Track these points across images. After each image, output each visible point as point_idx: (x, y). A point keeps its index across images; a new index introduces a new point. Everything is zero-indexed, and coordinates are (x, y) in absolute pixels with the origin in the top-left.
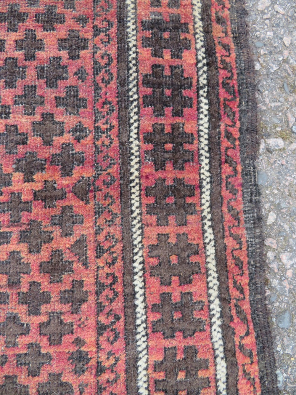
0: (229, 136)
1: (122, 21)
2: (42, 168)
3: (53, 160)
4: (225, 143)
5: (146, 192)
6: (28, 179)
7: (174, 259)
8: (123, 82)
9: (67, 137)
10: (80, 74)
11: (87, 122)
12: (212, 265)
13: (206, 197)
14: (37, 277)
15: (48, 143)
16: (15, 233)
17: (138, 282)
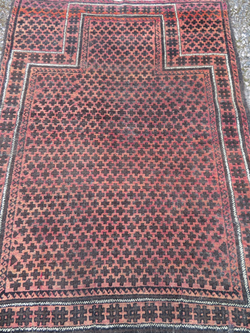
0: (245, 129)
1: (215, 103)
2: (199, 137)
3: (202, 135)
4: (245, 131)
5: (226, 143)
6: (197, 139)
7: (235, 159)
8: (217, 117)
9: (205, 130)
10: (206, 115)
11: (209, 126)
12: (245, 161)
13: (241, 144)
14: (201, 162)
15: (200, 131)
16: (195, 152)
17: (227, 164)
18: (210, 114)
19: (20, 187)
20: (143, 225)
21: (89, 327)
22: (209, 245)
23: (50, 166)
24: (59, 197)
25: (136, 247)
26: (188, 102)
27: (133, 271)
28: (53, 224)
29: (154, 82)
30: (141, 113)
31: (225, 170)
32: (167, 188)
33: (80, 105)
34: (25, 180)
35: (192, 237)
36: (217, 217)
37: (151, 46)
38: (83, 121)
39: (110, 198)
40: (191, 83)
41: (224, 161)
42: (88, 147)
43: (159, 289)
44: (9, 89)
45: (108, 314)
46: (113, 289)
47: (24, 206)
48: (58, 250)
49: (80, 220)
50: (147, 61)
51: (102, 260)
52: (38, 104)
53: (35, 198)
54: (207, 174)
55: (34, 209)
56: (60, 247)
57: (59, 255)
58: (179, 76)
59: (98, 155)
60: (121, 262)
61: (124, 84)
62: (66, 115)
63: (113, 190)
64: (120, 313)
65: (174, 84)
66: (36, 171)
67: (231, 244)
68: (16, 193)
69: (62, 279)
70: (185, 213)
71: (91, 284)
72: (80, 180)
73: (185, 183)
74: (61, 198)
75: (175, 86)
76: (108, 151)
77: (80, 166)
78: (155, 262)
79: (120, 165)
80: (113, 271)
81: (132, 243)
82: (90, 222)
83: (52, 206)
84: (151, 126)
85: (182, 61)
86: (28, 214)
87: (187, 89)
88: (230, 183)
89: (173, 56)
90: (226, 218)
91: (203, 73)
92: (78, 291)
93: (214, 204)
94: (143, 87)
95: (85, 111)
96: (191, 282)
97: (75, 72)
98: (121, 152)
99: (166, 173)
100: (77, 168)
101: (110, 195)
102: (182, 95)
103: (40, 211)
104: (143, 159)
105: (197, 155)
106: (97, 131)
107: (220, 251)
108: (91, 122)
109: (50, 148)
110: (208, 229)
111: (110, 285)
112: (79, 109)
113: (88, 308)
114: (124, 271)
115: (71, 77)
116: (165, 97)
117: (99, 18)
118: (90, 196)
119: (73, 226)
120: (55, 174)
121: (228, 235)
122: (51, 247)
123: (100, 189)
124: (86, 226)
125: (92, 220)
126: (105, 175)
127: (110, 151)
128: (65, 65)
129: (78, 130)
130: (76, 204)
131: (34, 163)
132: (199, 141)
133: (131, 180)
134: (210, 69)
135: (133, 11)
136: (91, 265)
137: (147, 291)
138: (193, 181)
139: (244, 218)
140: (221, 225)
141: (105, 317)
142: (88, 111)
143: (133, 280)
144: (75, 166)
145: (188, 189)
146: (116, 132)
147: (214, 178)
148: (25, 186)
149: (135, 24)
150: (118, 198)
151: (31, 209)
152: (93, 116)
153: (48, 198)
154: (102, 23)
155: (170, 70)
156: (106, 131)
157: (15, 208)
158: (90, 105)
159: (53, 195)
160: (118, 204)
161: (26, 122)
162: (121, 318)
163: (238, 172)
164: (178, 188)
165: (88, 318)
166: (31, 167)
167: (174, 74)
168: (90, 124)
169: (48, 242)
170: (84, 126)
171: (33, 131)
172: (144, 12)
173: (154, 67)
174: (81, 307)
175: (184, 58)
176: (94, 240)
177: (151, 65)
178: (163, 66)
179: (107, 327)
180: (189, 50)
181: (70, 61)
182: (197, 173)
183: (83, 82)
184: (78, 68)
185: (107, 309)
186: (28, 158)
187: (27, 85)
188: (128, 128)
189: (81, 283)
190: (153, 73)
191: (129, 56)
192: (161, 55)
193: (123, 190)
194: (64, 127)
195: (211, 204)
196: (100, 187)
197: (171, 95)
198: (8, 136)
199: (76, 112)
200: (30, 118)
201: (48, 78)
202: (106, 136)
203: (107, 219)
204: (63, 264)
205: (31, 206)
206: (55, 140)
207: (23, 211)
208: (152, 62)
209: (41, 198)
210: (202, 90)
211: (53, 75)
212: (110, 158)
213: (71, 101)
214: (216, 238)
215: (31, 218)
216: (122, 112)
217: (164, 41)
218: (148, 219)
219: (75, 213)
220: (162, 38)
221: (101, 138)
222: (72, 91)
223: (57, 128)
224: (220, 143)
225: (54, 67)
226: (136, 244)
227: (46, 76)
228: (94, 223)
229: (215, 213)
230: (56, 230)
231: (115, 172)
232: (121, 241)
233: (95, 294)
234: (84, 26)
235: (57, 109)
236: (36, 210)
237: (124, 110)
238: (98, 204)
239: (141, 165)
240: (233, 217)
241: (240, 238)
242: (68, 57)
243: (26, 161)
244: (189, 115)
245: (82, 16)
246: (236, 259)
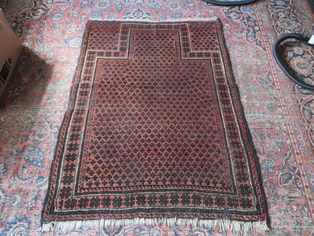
0: (233, 93)
1: (213, 79)
3: (206, 97)
5: (221, 101)
7: (227, 110)
8: (215, 87)
9: (207, 94)
10: (208, 86)
11: (210, 92)
12: (234, 111)
13: (231, 102)
14: (206, 112)
17: (222, 113)
18: (211, 85)
19: (93, 128)
20: (169, 148)
21: (136, 208)
22: (212, 160)
23: (111, 115)
24: (117, 133)
25: (166, 161)
26: (197, 78)
27: (164, 175)
28: (113, 149)
29: (175, 66)
30: (167, 84)
31: (221, 117)
32: (185, 127)
33: (129, 80)
34: (95, 124)
35: (201, 155)
36: (216, 144)
37: (173, 46)
38: (131, 89)
39: (149, 133)
40: (198, 67)
41: (220, 112)
42: (135, 104)
43: (180, 186)
44: (85, 72)
45: (148, 200)
46: (151, 186)
47: (95, 138)
48: (116, 163)
49: (130, 146)
50: (171, 54)
51: (144, 169)
52: (103, 80)
53: (101, 133)
54: (210, 119)
55: (101, 140)
56: (117, 161)
57: (117, 166)
58: (191, 63)
59: (141, 109)
60: (156, 170)
61: (156, 68)
62: (121, 86)
63: (150, 128)
64: (156, 200)
65: (188, 67)
66: (102, 118)
67: (225, 160)
68: (90, 131)
69: (119, 180)
70: (197, 142)
71: (137, 183)
72: (130, 123)
73: (196, 125)
74: (118, 133)
75: (189, 69)
76: (147, 106)
77: (130, 115)
78: (178, 170)
79: (155, 114)
80: (151, 175)
81: (163, 159)
82: (136, 147)
83: (112, 138)
84: (174, 92)
85: (193, 55)
86: (98, 143)
87: (196, 71)
88: (224, 125)
89: (187, 52)
90: (222, 145)
91: (206, 62)
92: (129, 187)
93: (215, 137)
94: (168, 69)
95: (132, 84)
96: (201, 182)
97: (126, 62)
98: (155, 107)
99: (184, 119)
100: (128, 116)
101: (149, 131)
102: (193, 74)
103: (105, 140)
104: (169, 110)
105: (203, 108)
106: (140, 95)
107: (218, 164)
108: (136, 90)
109: (111, 104)
110: (211, 151)
111: (150, 183)
112: (129, 83)
113: (136, 197)
114: (158, 175)
115: (123, 64)
116: (183, 75)
117: (141, 31)
118: (136, 132)
119: (126, 150)
120: (114, 120)
121: (223, 154)
122: (112, 162)
123: (142, 128)
124: (134, 149)
125: (138, 146)
126: (146, 120)
127: (149, 106)
128: (119, 58)
129: (128, 95)
130: (128, 137)
131: (101, 113)
132: (204, 100)
133: (162, 123)
134: (210, 60)
135: (161, 28)
136: (137, 172)
137: (172, 187)
138: (201, 123)
139: (234, 145)
140: (219, 149)
141: (147, 202)
142: (134, 84)
143: (164, 181)
144: (127, 115)
145: (198, 128)
146: (152, 95)
147: (214, 121)
148: (95, 126)
149: (163, 35)
150: (154, 133)
151: (99, 140)
152: (137, 86)
153: (110, 133)
154: (142, 34)
155: (185, 60)
156: (146, 95)
157: (89, 139)
158: (135, 80)
159: (113, 132)
160: (154, 136)
161: (96, 91)
162: (156, 203)
163: (229, 118)
164: (191, 128)
165: (136, 203)
166: (99, 116)
167: (187, 62)
168: (136, 91)
169: (110, 159)
170: (132, 92)
171: (100, 95)
172: (168, 28)
173: (175, 58)
174: (131, 196)
175: (194, 53)
176: (139, 157)
177: (174, 57)
178: (181, 58)
179: (147, 208)
180: (196, 49)
181: (123, 56)
182: (203, 119)
183: (131, 67)
184: (128, 59)
185: (148, 197)
186: (97, 111)
187: (96, 69)
188: (159, 93)
189: (131, 182)
190: (175, 61)
191: (159, 52)
192: (179, 51)
193: (157, 128)
194: (119, 93)
195: (213, 137)
196: (143, 127)
197: (187, 74)
198: (85, 99)
199: (127, 84)
200: (98, 88)
201: (109, 65)
202: (146, 97)
203: (147, 145)
204: (120, 172)
205: (100, 138)
206: (114, 100)
207: (94, 141)
208: (174, 55)
209: (106, 134)
210: (206, 71)
211: (112, 63)
212: (149, 110)
213: (123, 78)
214: (217, 156)
215: (99, 145)
216: (155, 84)
217: (181, 44)
218: (173, 145)
219: (127, 142)
220: (180, 43)
221: (143, 99)
222: (124, 72)
223: (115, 94)
224: (218, 102)
225: (113, 59)
226: (165, 159)
227: (108, 64)
228: (139, 148)
229: (215, 142)
230: (115, 152)
231: (152, 118)
232: (156, 158)
233: (139, 188)
234: (131, 36)
235: (115, 83)
236: (103, 141)
237: (157, 82)
238: (141, 136)
239: (168, 114)
240: (227, 144)
241: (231, 156)
242: (121, 53)
243: (96, 113)
244: (197, 85)
245: (130, 31)
246: (229, 169)
